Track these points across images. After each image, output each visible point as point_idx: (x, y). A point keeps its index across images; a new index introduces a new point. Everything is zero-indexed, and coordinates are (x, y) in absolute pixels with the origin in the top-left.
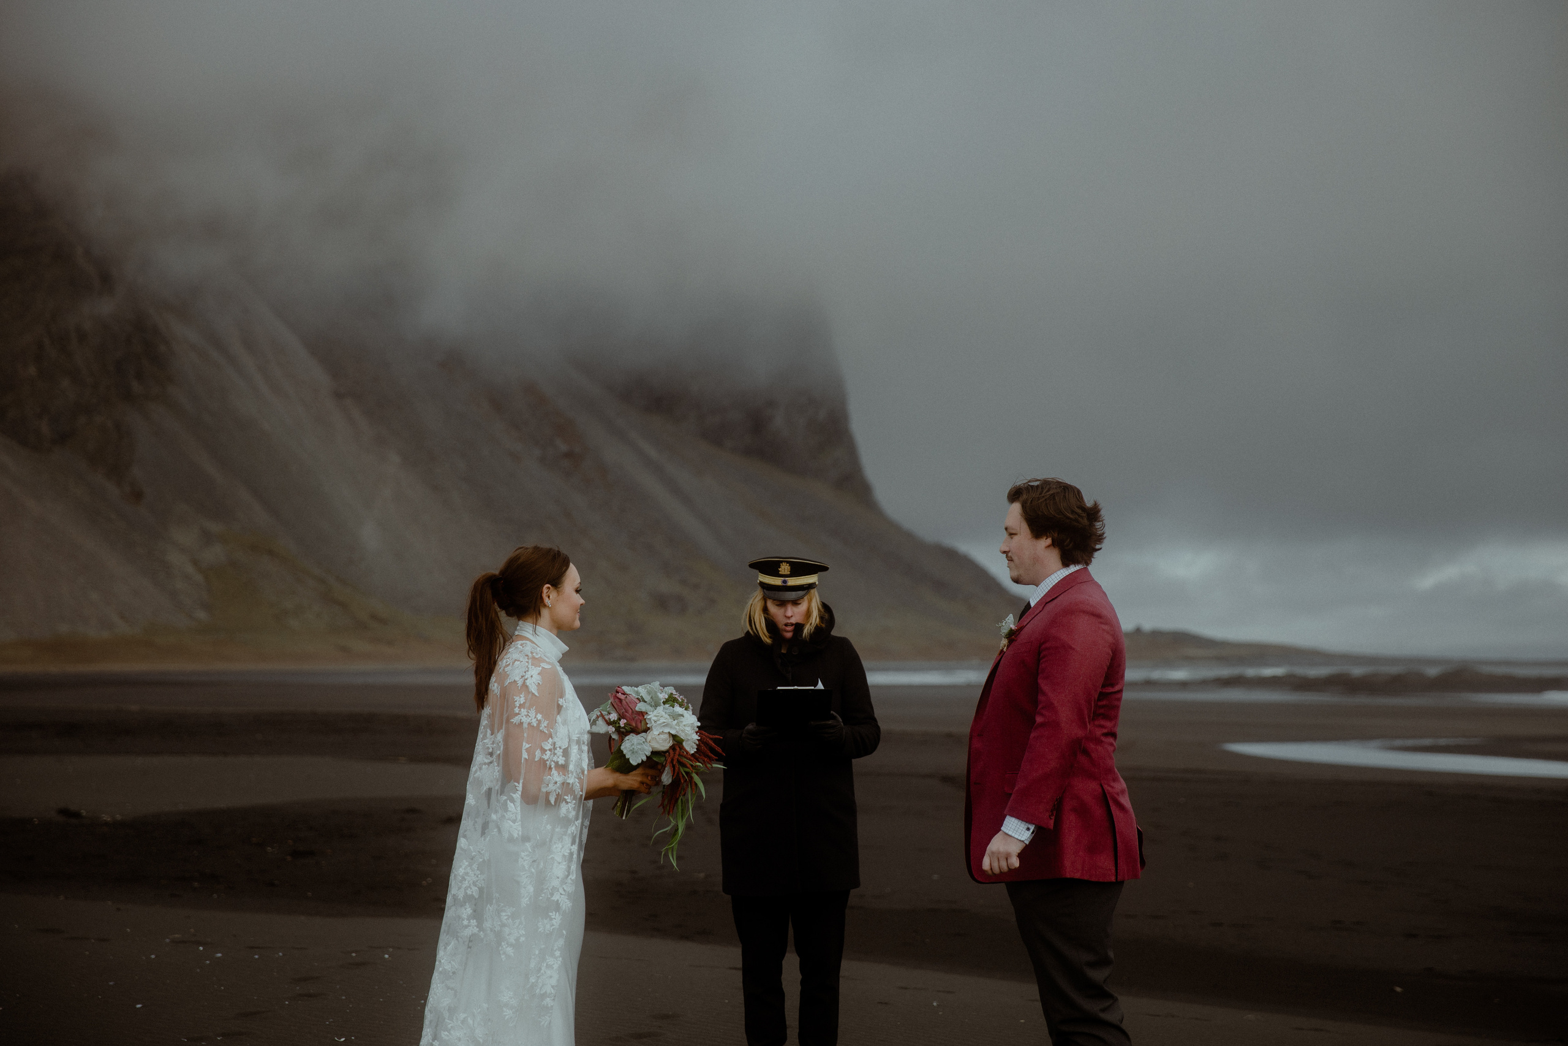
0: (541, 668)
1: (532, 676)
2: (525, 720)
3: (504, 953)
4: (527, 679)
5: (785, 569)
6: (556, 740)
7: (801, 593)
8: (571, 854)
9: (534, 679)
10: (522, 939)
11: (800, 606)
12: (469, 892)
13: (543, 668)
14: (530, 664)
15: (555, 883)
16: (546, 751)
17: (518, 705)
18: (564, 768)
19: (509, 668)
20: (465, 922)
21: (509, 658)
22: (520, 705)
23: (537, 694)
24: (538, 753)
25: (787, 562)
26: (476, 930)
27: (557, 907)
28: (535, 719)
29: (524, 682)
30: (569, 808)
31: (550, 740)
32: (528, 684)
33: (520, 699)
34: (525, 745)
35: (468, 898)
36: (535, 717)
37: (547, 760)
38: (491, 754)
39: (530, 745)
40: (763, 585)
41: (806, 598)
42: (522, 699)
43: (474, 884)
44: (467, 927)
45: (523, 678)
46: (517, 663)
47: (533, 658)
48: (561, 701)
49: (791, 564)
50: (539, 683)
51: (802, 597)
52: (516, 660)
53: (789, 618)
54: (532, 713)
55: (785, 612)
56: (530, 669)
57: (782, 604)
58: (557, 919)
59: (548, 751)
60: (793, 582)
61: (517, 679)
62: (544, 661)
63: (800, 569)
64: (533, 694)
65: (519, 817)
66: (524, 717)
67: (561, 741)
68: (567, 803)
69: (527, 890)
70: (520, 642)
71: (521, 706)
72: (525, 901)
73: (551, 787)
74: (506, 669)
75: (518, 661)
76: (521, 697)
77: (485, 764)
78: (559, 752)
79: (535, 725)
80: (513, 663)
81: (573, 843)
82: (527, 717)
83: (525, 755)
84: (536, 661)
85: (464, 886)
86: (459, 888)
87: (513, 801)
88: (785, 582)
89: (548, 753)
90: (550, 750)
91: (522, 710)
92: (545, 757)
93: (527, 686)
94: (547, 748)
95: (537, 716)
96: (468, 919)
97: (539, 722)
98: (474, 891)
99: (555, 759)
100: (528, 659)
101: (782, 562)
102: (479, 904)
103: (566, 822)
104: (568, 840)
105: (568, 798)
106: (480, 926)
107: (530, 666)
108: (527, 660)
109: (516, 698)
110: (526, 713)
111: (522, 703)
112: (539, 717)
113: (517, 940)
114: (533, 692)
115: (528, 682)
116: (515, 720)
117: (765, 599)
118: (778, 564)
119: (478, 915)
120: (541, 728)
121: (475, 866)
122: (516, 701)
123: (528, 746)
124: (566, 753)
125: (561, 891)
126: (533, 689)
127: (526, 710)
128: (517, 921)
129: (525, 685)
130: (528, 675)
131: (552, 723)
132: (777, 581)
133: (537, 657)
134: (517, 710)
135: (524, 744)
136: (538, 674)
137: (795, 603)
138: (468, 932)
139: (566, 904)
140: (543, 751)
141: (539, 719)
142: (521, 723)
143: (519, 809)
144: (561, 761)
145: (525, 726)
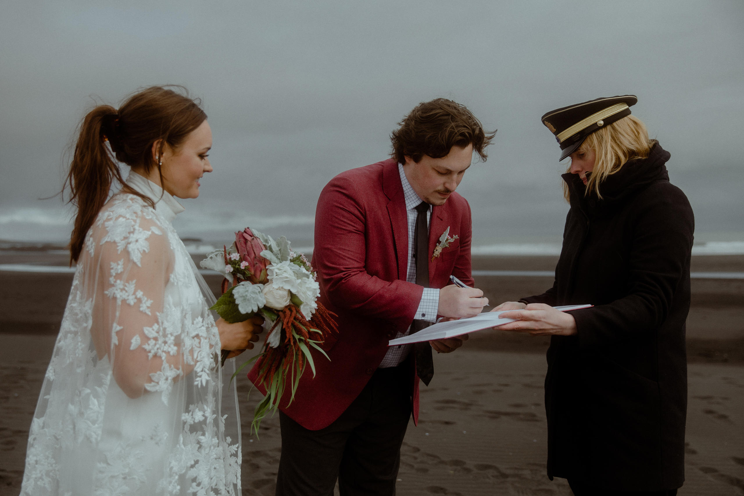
0: (150, 233)
1: (137, 241)
2: (121, 295)
4: (129, 243)
13: (153, 232)
14: (138, 224)
16: (149, 339)
17: (114, 274)
18: (176, 360)
19: (111, 223)
21: (112, 212)
22: (117, 274)
23: (139, 264)
28: (134, 296)
29: (126, 247)
31: (156, 327)
32: (130, 250)
33: (118, 267)
34: (116, 327)
36: (134, 294)
37: (150, 352)
39: (122, 327)
42: (119, 267)
45: (126, 240)
46: (121, 219)
50: (144, 251)
52: (120, 216)
54: (131, 287)
56: (137, 231)
59: (152, 340)
61: (117, 239)
62: (155, 225)
64: (135, 263)
66: (119, 291)
71: (118, 276)
74: (107, 224)
75: (124, 217)
76: (118, 264)
79: (132, 303)
80: (117, 218)
82: (123, 290)
83: (115, 340)
89: (152, 342)
90: (156, 339)
91: (118, 281)
92: (146, 347)
93: (130, 252)
94: (151, 336)
95: (137, 293)
97: (139, 300)
100: (137, 217)
107: (137, 227)
108: (135, 218)
109: (113, 265)
110: (122, 287)
111: (119, 271)
112: (140, 293)
114: (135, 260)
115: (131, 247)
116: (108, 293)
120: (141, 309)
122: (112, 268)
123: (119, 328)
124: (179, 340)
126: (136, 257)
127: (122, 282)
129: (126, 252)
130: (133, 237)
131: (159, 303)
133: (148, 218)
134: (111, 281)
135: (115, 325)
136: (146, 239)
140: (145, 338)
141: (138, 297)
142: (115, 299)
145: (119, 302)
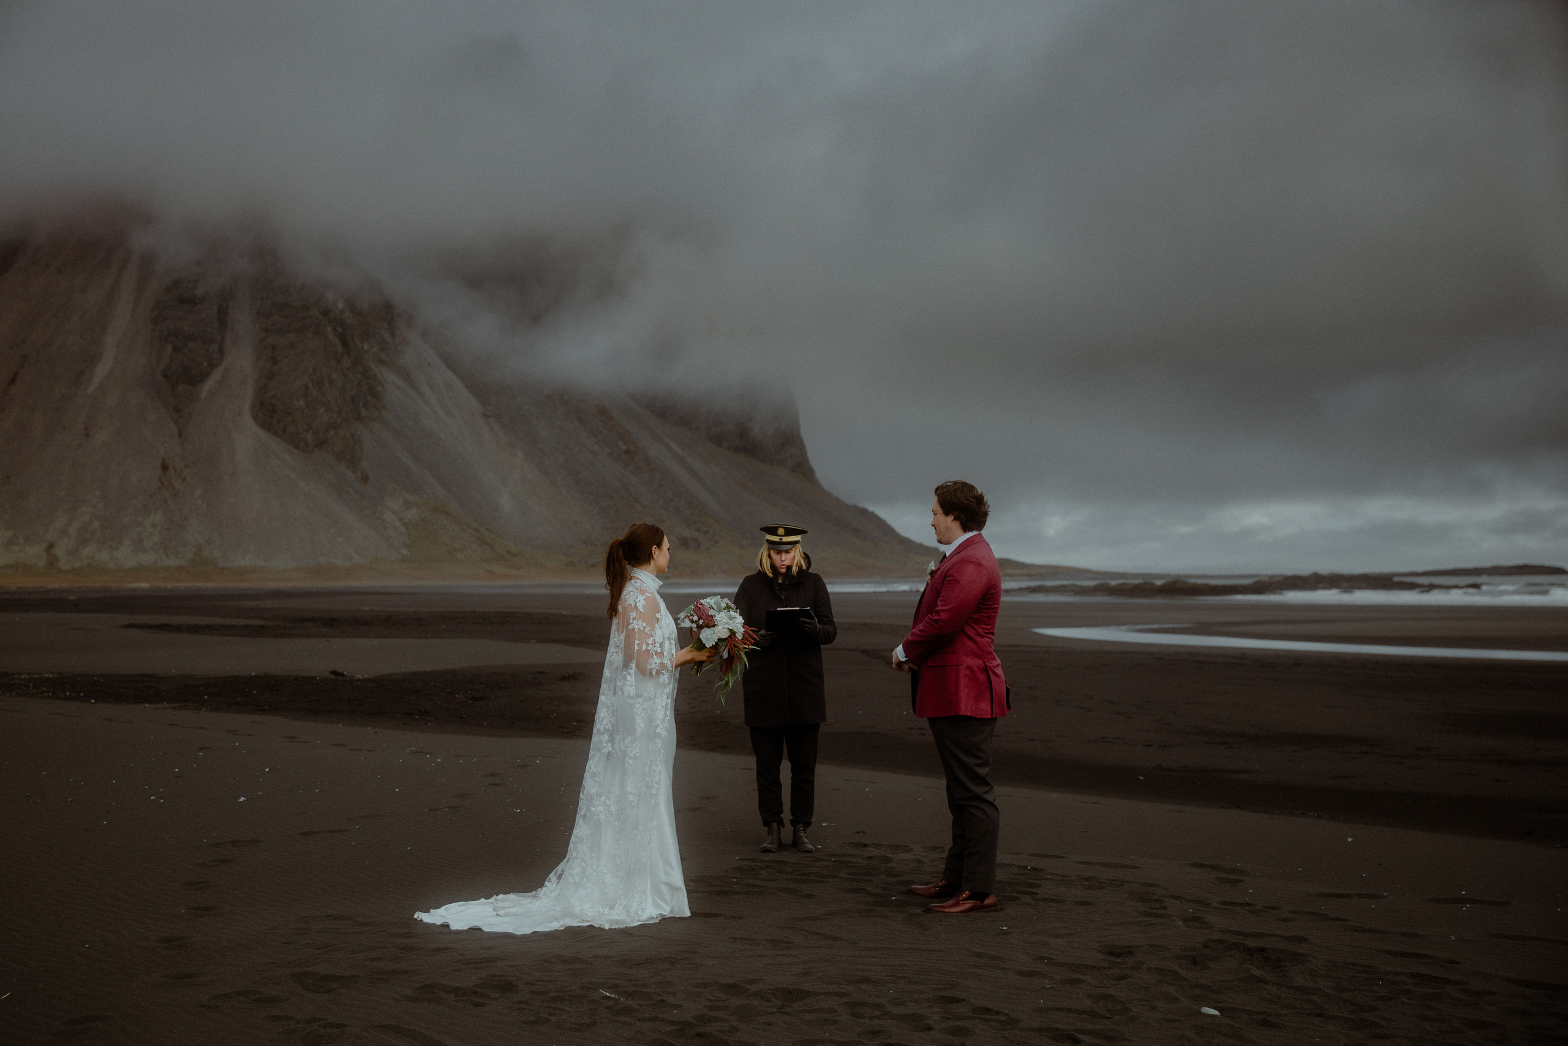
0: (646, 596)
2: (636, 627)
3: (628, 763)
4: (638, 603)
5: (781, 531)
6: (655, 638)
7: (789, 546)
8: (667, 704)
9: (641, 602)
10: (638, 755)
11: (790, 554)
12: (607, 727)
13: (648, 596)
15: (658, 722)
17: (632, 618)
18: (660, 654)
19: (629, 596)
20: (605, 745)
23: (643, 611)
24: (644, 647)
25: (783, 527)
26: (610, 749)
27: (659, 734)
28: (642, 626)
29: (636, 605)
30: (665, 678)
31: (652, 638)
33: (633, 615)
34: (637, 642)
35: (606, 730)
37: (650, 650)
38: (618, 647)
39: (640, 641)
40: (768, 541)
41: (793, 549)
42: (636, 615)
43: (610, 722)
44: (605, 747)
45: (635, 602)
46: (633, 592)
47: (641, 590)
48: (658, 615)
49: (785, 528)
50: (645, 605)
51: (791, 549)
53: (783, 561)
54: (640, 622)
55: (781, 557)
56: (640, 597)
57: (779, 552)
58: (659, 743)
59: (650, 645)
60: (786, 539)
61: (633, 604)
62: (648, 592)
63: (789, 532)
64: (641, 611)
65: (634, 684)
67: (659, 640)
68: (664, 675)
69: (640, 724)
70: (633, 581)
71: (634, 619)
72: (639, 732)
73: (653, 666)
74: (625, 597)
76: (633, 613)
77: (615, 652)
78: (657, 645)
79: (643, 629)
80: (629, 593)
81: (668, 698)
82: (637, 625)
83: (637, 647)
84: (642, 592)
85: (604, 723)
86: (601, 725)
87: (629, 674)
88: (781, 539)
90: (652, 644)
91: (635, 621)
92: (649, 648)
93: (637, 607)
94: (650, 643)
96: (607, 743)
97: (644, 627)
98: (609, 726)
99: (655, 649)
101: (779, 527)
102: (612, 734)
103: (664, 686)
104: (665, 697)
105: (664, 672)
106: (613, 746)
107: (639, 594)
108: (638, 591)
109: (631, 614)
110: (637, 623)
111: (635, 617)
112: (644, 625)
113: (635, 755)
115: (638, 605)
116: (630, 627)
117: (769, 549)
118: (777, 529)
119: (612, 740)
120: (646, 631)
121: (610, 712)
122: (631, 616)
123: (638, 642)
124: (661, 645)
125: (661, 726)
126: (642, 608)
127: (637, 621)
128: (635, 744)
129: (636, 607)
130: (638, 600)
131: (653, 628)
132: (776, 539)
133: (644, 589)
134: (631, 621)
135: (636, 640)
136: (645, 599)
137: (787, 552)
138: (605, 751)
139: (664, 734)
140: (648, 645)
142: (634, 629)
143: (633, 679)
144: (659, 650)
145: (636, 630)
